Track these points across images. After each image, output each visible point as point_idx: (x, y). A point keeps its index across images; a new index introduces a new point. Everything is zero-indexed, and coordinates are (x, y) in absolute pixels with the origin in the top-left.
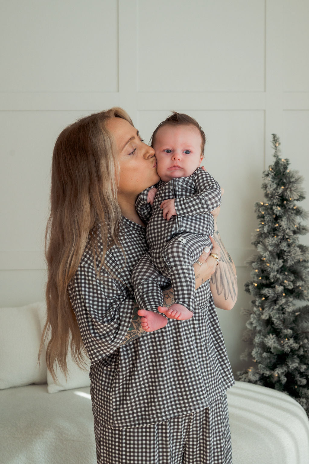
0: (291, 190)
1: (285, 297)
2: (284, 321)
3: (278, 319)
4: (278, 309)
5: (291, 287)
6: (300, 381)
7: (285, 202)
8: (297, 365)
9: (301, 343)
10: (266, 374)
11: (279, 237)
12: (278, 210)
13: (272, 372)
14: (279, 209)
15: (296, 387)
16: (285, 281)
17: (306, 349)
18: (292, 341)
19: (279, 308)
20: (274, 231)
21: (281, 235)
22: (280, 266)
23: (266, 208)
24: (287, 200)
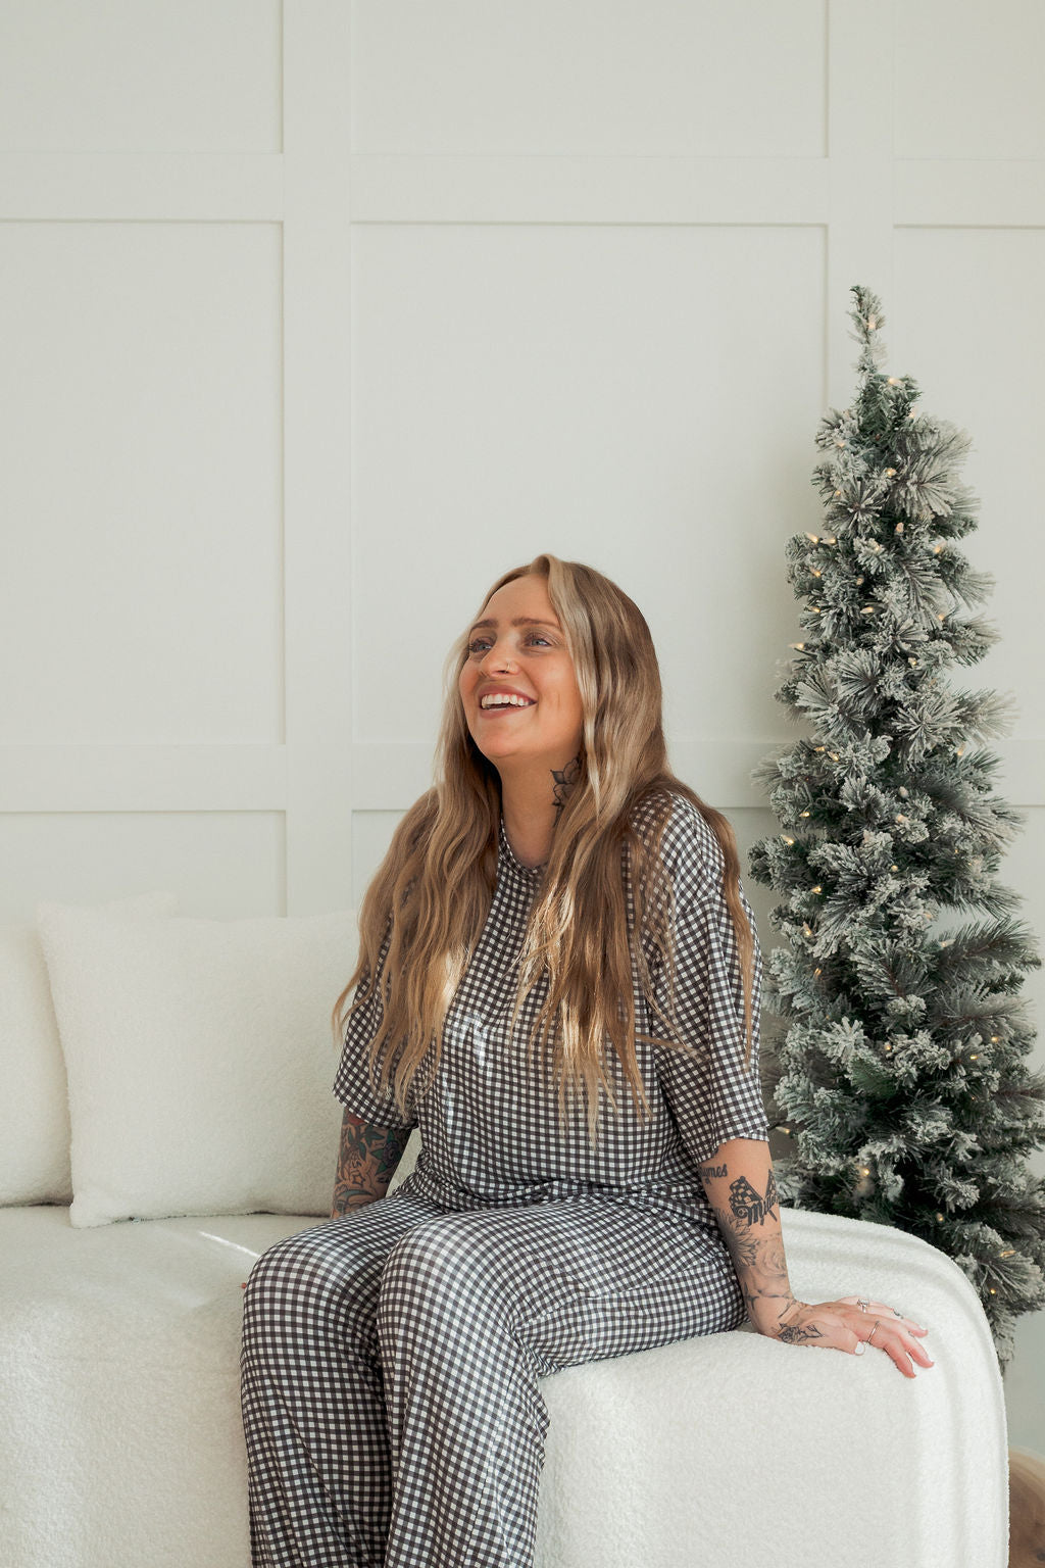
0: (920, 484)
1: (898, 876)
2: (894, 966)
3: (875, 955)
4: (872, 922)
5: (920, 835)
6: (955, 1191)
7: (900, 528)
8: (944, 1127)
9: (960, 1046)
10: (828, 1168)
11: (877, 648)
12: (871, 552)
13: (851, 1160)
14: (879, 548)
15: (941, 1219)
16: (900, 817)
17: (976, 1074)
18: (923, 1038)
19: (875, 916)
20: (858, 632)
21: (881, 642)
22: (880, 758)
23: (829, 555)
24: (907, 521)
